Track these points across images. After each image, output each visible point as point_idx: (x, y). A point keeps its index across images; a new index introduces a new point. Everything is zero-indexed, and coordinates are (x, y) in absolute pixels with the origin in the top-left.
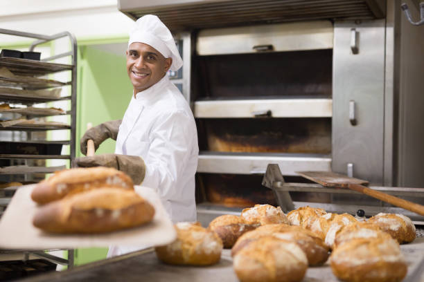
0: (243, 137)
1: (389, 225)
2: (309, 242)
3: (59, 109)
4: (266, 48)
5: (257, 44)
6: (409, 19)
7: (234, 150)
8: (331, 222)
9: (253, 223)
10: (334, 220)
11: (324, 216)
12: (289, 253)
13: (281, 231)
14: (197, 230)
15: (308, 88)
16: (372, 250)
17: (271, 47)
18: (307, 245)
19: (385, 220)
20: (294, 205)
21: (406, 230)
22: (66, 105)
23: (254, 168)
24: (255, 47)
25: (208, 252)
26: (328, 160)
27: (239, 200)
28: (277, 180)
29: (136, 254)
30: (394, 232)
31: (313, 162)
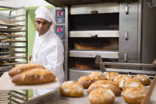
0: (87, 44)
1: (141, 79)
2: (115, 88)
3: (22, 35)
4: (95, 12)
5: (92, 11)
6: (149, 5)
7: (84, 49)
8: (121, 78)
9: (94, 79)
10: (122, 78)
11: (118, 76)
12: (109, 94)
13: (104, 84)
14: (75, 84)
15: (110, 27)
16: (138, 92)
17: (97, 12)
18: (114, 89)
19: (140, 77)
20: (106, 70)
21: (147, 81)
22: (24, 34)
23: (91, 55)
24: (91, 12)
25: (79, 92)
26: (118, 52)
27: (85, 66)
28: (100, 61)
29: (53, 92)
30: (143, 81)
31: (112, 53)
